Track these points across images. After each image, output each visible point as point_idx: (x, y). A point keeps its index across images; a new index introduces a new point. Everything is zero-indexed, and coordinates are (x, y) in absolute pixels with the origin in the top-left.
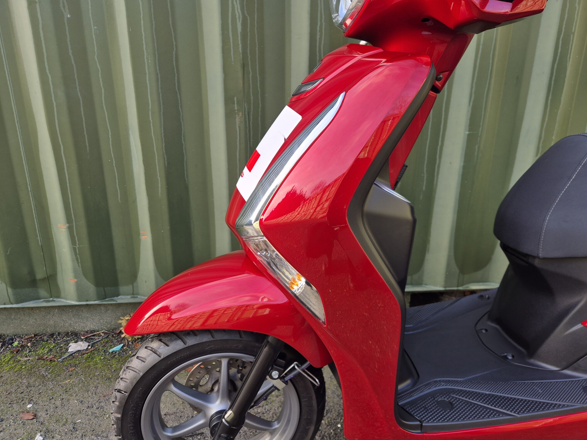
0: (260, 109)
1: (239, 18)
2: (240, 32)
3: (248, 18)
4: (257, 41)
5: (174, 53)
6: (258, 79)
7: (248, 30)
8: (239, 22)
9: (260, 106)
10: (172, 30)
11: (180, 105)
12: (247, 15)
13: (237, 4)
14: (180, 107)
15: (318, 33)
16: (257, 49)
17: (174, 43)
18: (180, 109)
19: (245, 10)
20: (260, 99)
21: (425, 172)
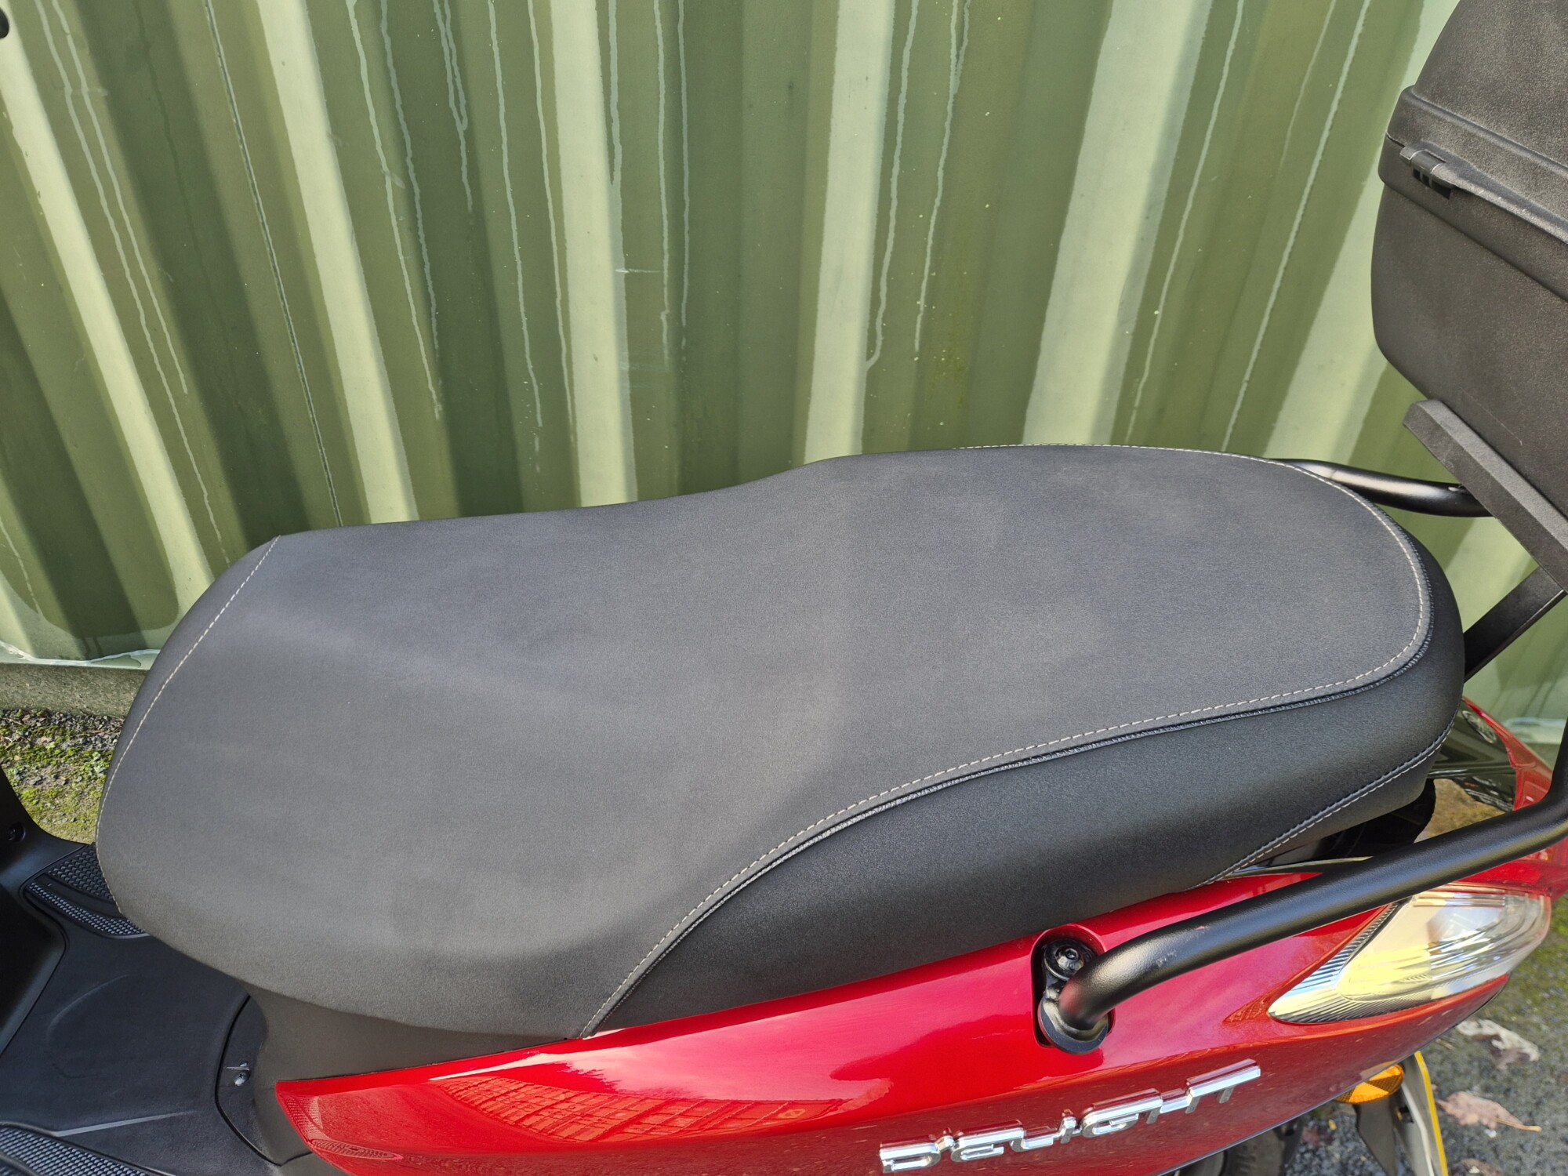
21: (532, 375)
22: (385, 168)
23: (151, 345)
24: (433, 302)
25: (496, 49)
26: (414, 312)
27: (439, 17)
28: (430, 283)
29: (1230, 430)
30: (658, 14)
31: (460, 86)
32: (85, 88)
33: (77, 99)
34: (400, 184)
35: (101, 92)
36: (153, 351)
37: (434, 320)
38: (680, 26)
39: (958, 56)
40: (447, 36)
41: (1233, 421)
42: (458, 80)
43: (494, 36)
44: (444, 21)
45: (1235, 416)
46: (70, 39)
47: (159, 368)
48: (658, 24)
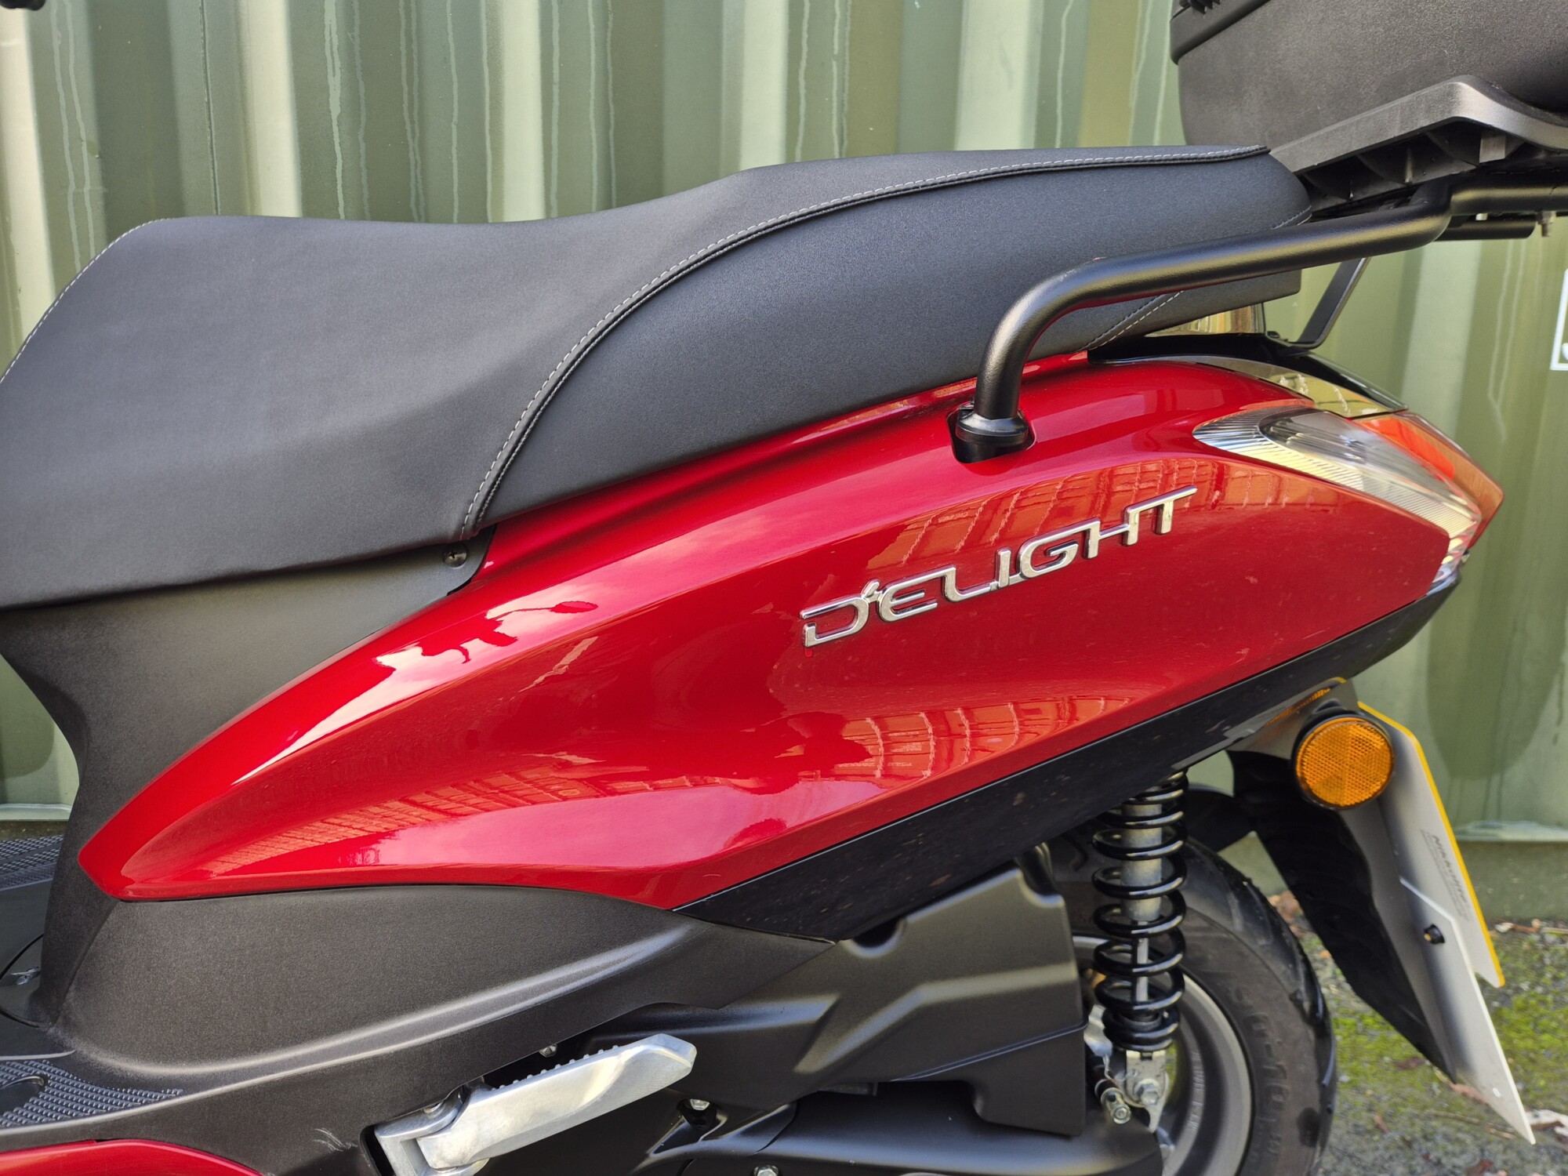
15: (56, 33)
25: (455, 162)
27: (409, 135)
30: (592, 121)
31: (421, 192)
32: (87, 188)
33: (79, 197)
35: (100, 189)
38: (611, 133)
40: (414, 150)
42: (420, 187)
43: (454, 151)
44: (413, 138)
46: (84, 142)
48: (593, 129)
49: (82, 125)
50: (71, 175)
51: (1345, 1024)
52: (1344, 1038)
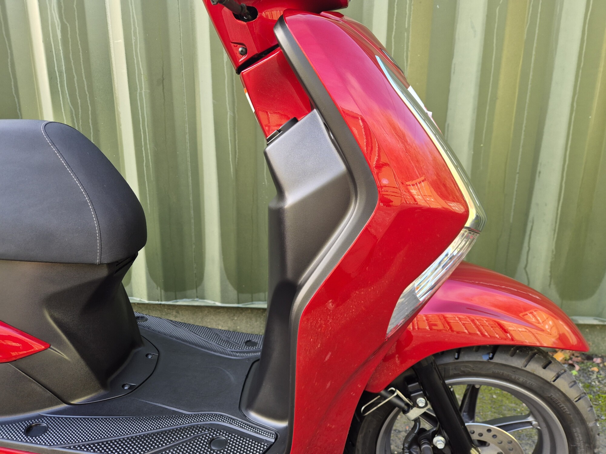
0: (90, 112)
1: (58, 26)
2: (60, 39)
3: (68, 25)
4: (80, 47)
5: (9, 60)
6: (85, 83)
7: (69, 36)
8: (59, 29)
9: (90, 109)
10: (6, 39)
11: (18, 108)
12: (66, 23)
13: (55, 13)
14: (18, 111)
15: (133, 38)
16: (81, 54)
17: (9, 51)
18: (19, 112)
19: (64, 18)
20: (89, 102)
21: (266, 180)
22: (228, 110)
23: (145, 172)
24: (237, 153)
26: (231, 157)
28: (237, 147)
29: (515, 193)
32: (143, 90)
33: (141, 94)
34: (232, 114)
35: (148, 91)
36: (145, 174)
37: (237, 159)
39: (407, 65)
41: (515, 189)
45: (516, 186)
46: (142, 76)
47: (146, 180)
49: (142, 69)
50: (138, 87)
51: (602, 397)
52: (602, 402)
